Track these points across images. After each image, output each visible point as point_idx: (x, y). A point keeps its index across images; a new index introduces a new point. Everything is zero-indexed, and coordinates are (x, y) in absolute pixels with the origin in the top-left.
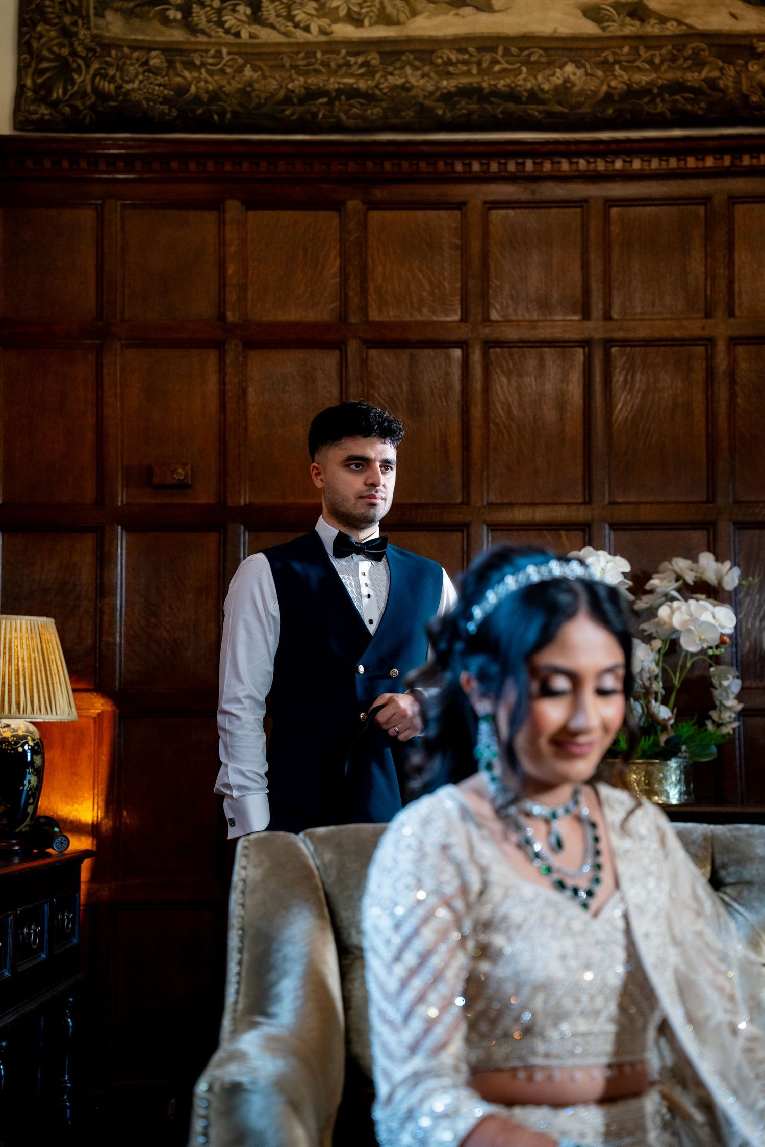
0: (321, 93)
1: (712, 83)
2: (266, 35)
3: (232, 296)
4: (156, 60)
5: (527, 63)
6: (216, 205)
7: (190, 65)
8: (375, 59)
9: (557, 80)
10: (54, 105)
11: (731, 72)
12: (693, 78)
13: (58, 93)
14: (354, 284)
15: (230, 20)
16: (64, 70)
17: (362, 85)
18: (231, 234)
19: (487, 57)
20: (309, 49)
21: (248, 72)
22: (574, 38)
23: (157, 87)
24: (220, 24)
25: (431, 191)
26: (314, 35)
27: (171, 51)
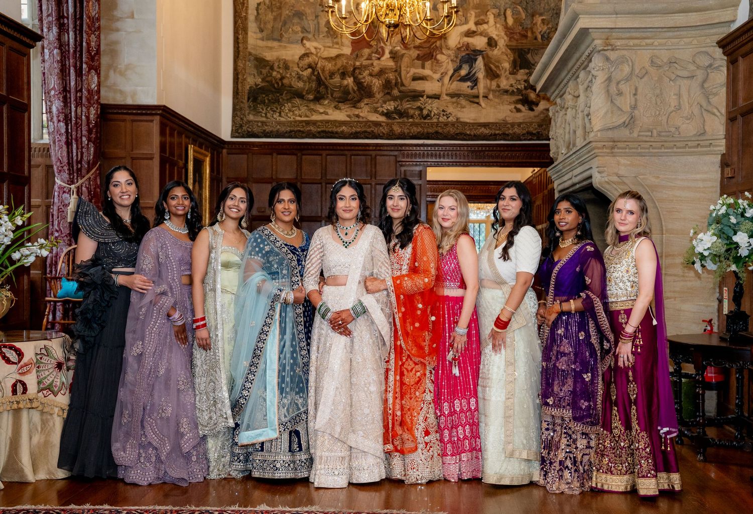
0: (293, 131)
1: (372, 131)
2: (282, 119)
3: (274, 173)
4: (260, 124)
5: (335, 126)
6: (271, 154)
7: (267, 125)
8: (304, 124)
9: (341, 130)
10: (239, 133)
11: (376, 129)
12: (369, 130)
13: (240, 131)
14: (299, 171)
15: (275, 116)
16: (241, 126)
17: (302, 129)
18: (274, 160)
19: (327, 124)
20: (291, 122)
21: (278, 127)
22: (345, 121)
23: (260, 130)
24: (273, 117)
25: (315, 152)
26: (292, 119)
27: (262, 122)
